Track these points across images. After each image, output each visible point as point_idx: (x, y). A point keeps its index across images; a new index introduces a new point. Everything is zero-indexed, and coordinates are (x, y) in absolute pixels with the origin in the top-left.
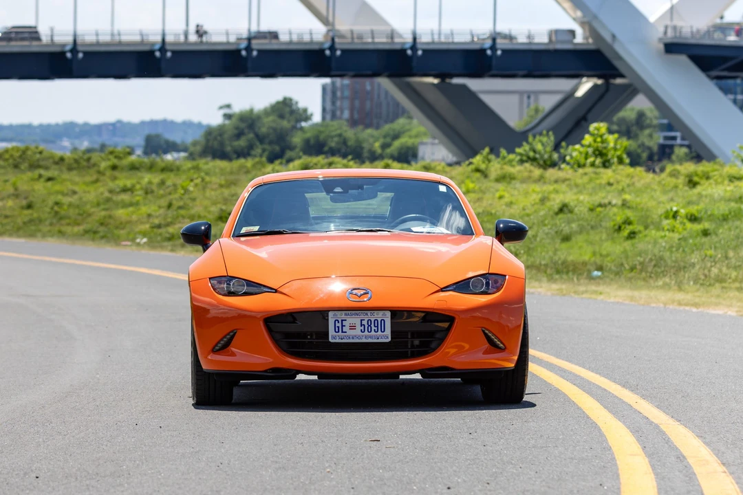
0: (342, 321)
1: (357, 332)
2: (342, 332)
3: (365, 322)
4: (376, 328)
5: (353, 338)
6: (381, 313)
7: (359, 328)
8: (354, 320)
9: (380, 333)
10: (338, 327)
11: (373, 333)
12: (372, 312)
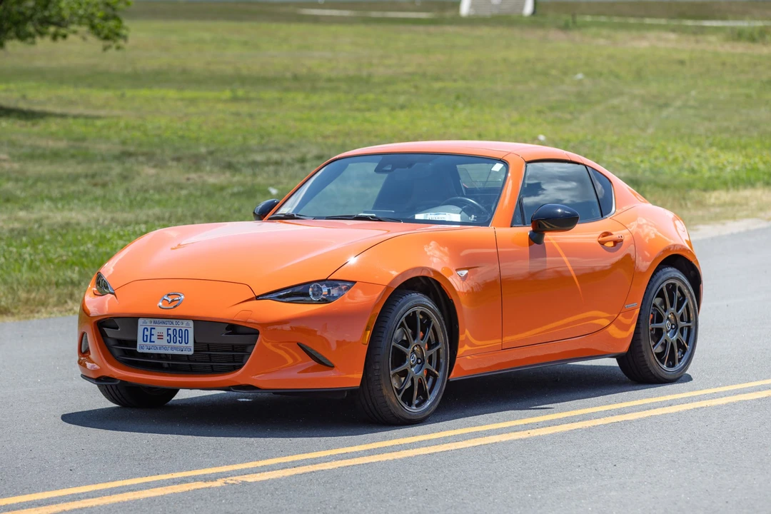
0: (151, 329)
1: (164, 342)
2: (151, 341)
3: (170, 332)
4: (180, 339)
5: (160, 349)
6: (185, 322)
7: (166, 338)
8: (161, 329)
9: (183, 344)
10: (147, 336)
11: (178, 344)
12: (177, 321)
